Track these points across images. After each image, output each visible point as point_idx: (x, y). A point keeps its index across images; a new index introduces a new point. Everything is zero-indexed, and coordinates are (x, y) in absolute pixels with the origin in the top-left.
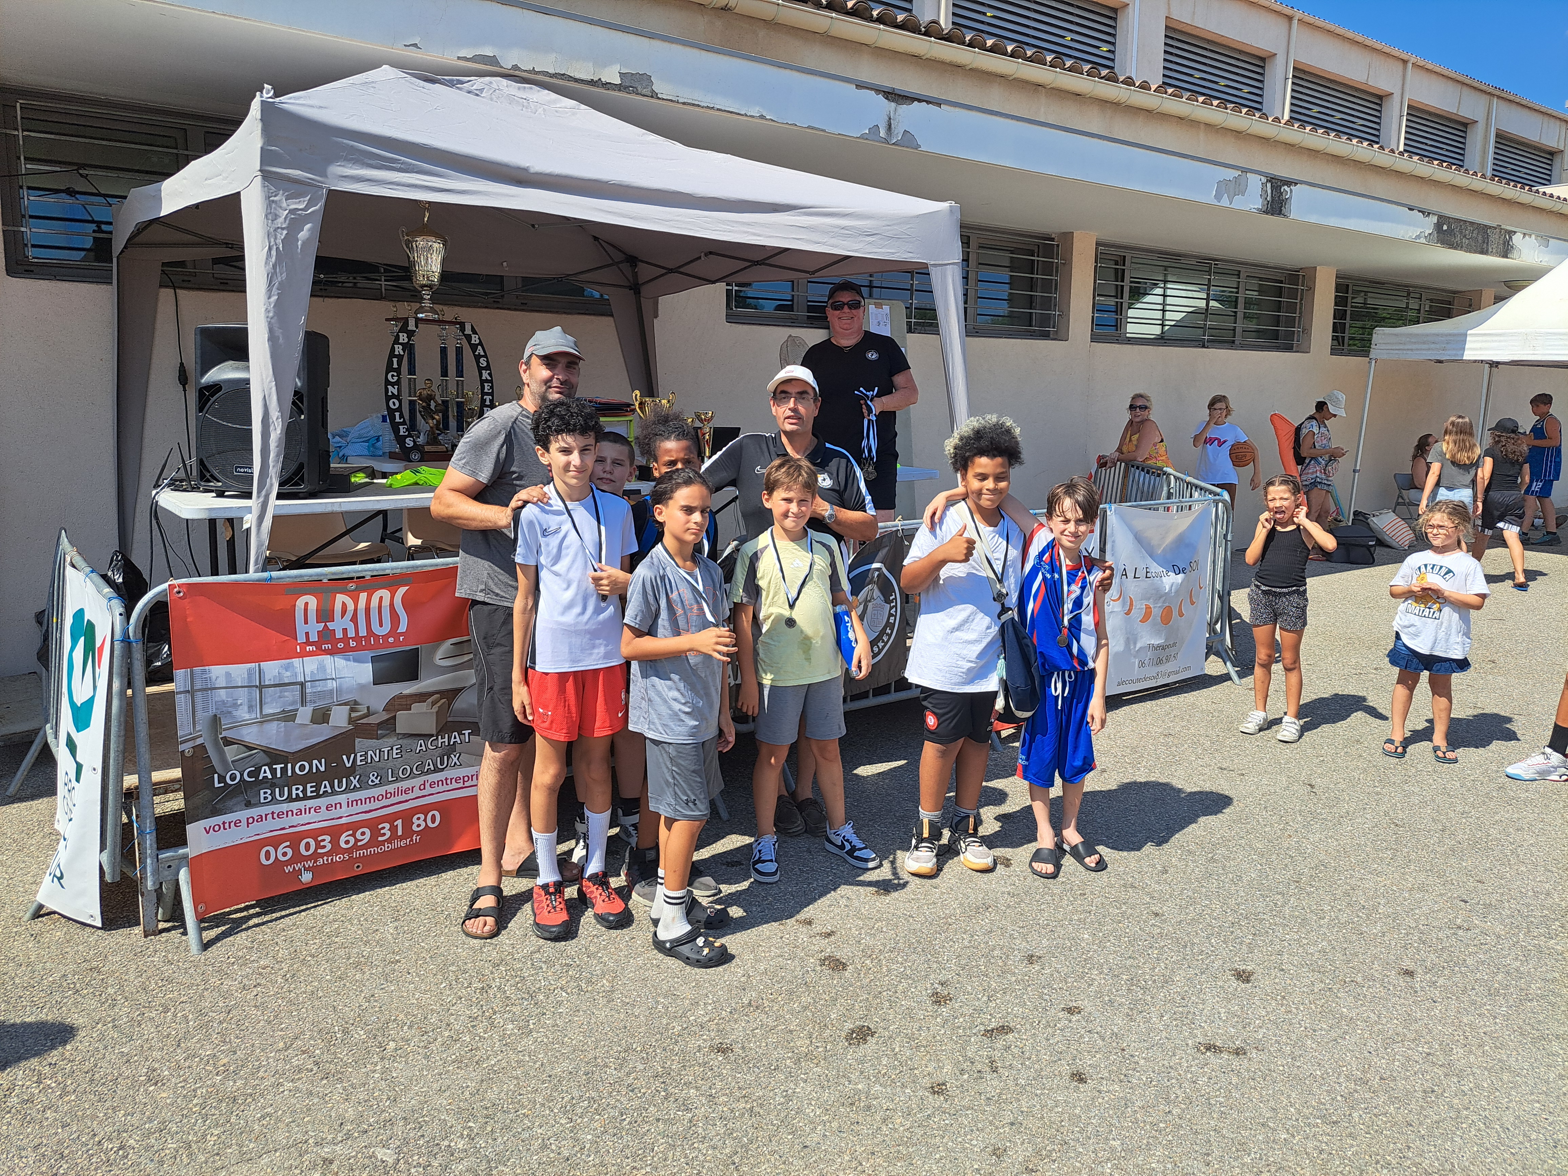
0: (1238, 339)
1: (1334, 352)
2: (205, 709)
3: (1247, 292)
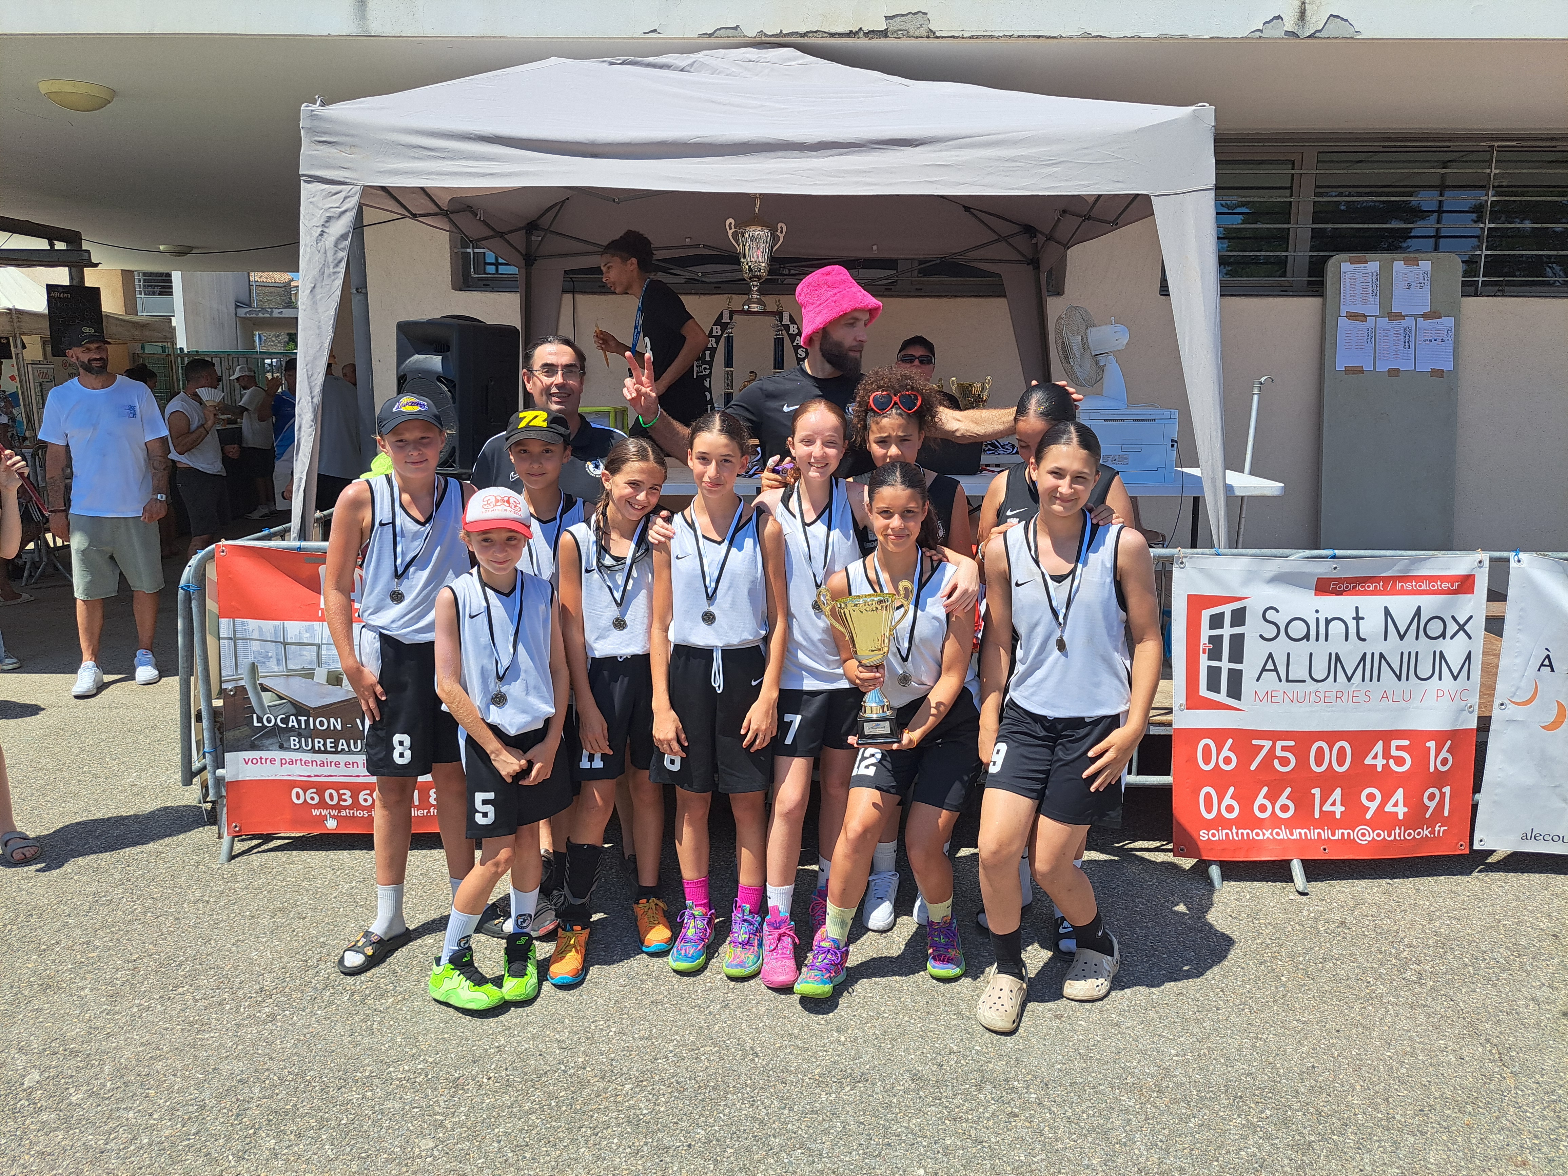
2: (246, 656)
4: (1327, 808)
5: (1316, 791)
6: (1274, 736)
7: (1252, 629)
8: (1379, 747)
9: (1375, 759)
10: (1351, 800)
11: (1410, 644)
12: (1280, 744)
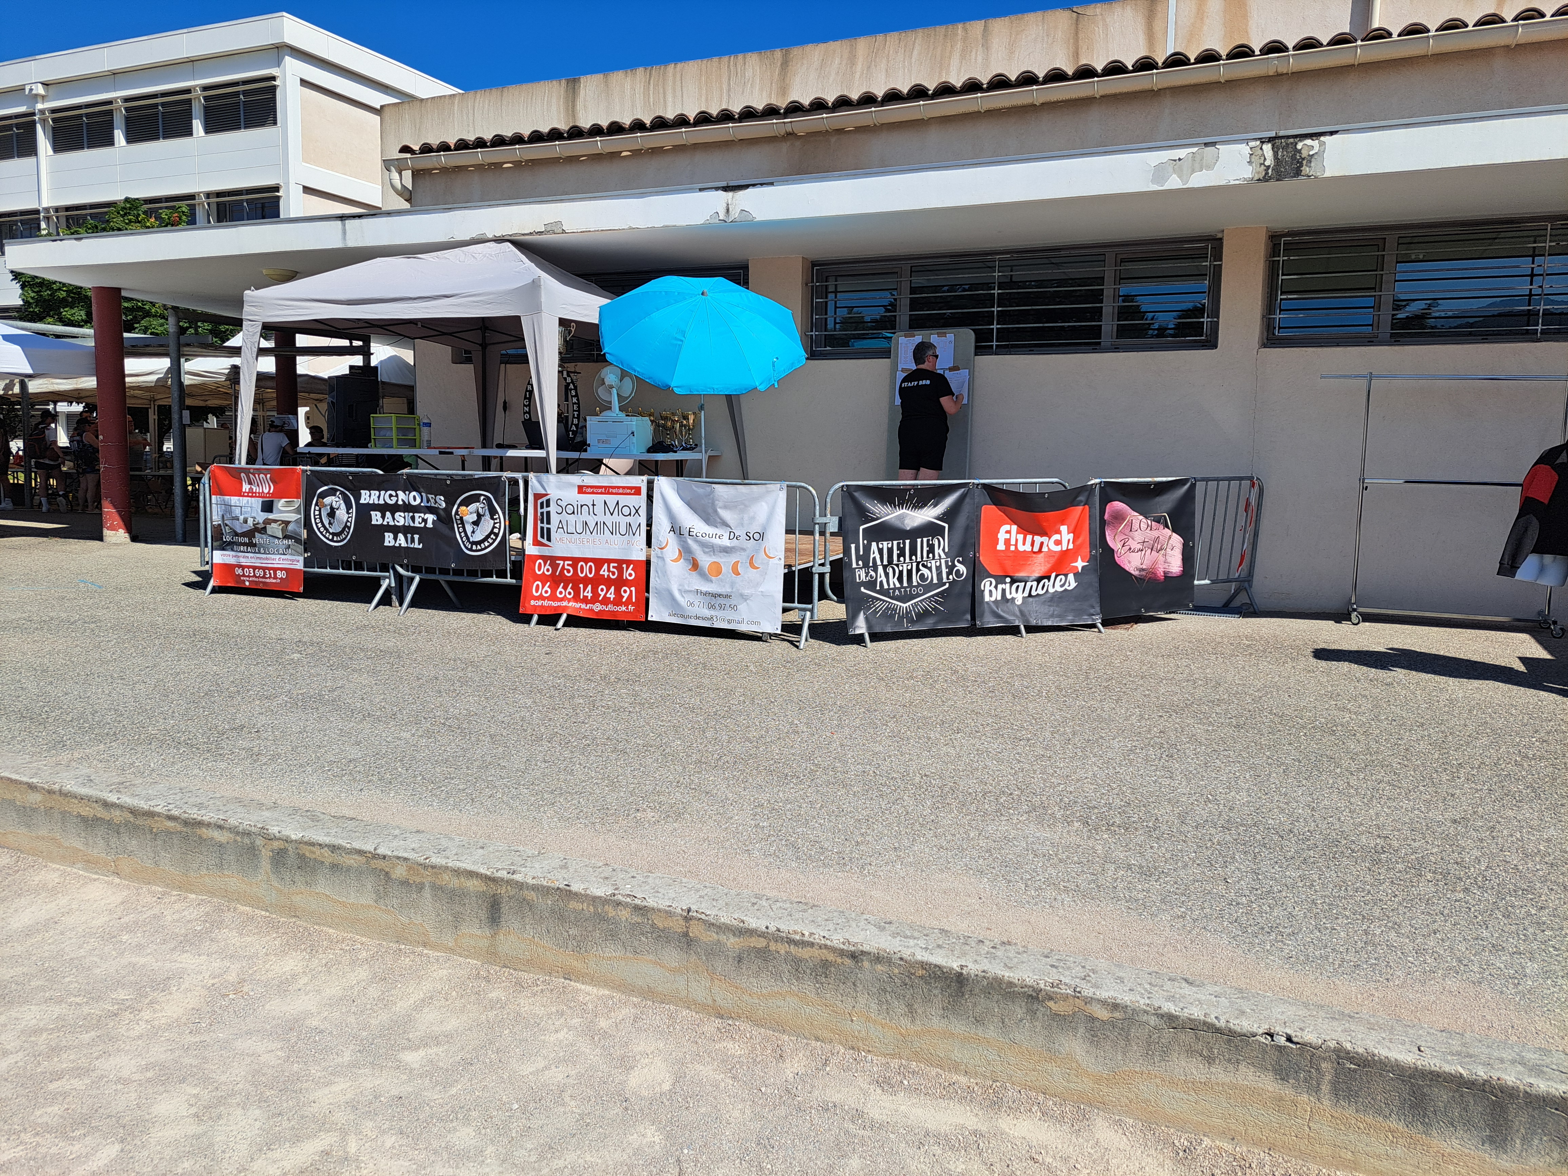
4: (585, 594)
5: (581, 586)
6: (564, 559)
7: (553, 509)
8: (606, 566)
9: (604, 572)
10: (594, 591)
11: (616, 518)
12: (566, 563)
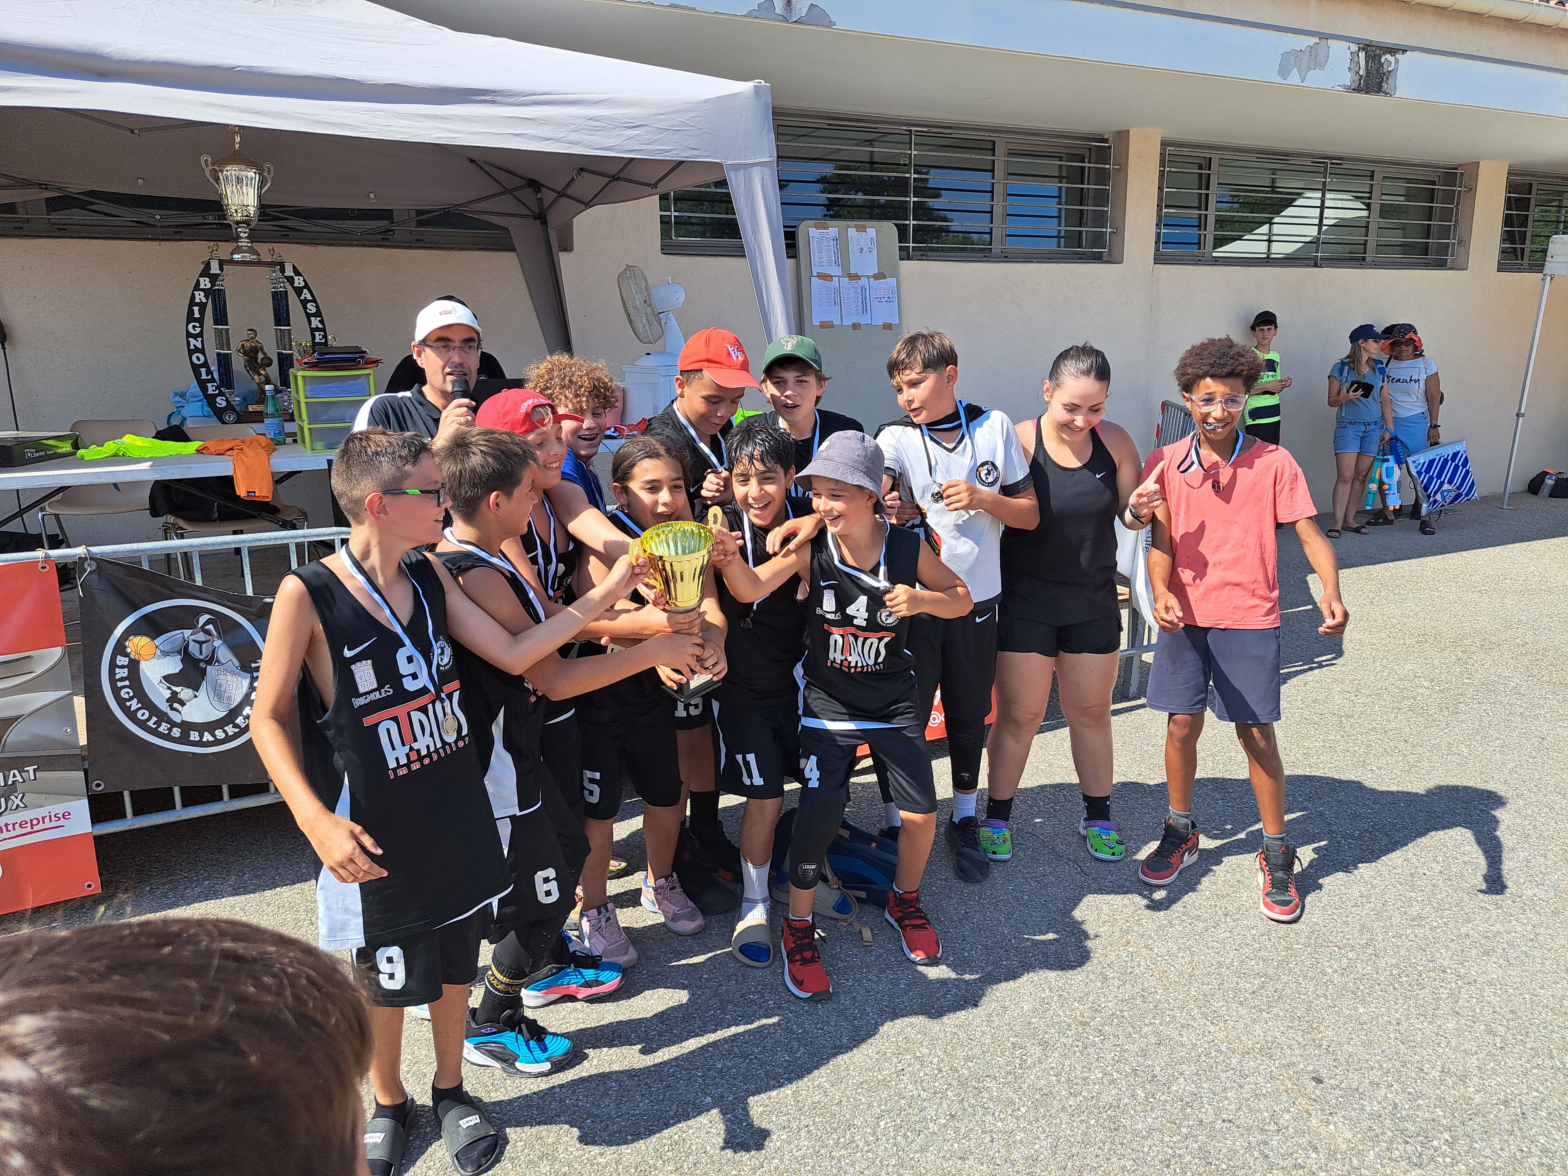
0: (1370, 255)
1: (1501, 268)
3: (1384, 197)
